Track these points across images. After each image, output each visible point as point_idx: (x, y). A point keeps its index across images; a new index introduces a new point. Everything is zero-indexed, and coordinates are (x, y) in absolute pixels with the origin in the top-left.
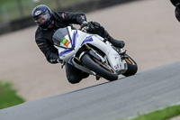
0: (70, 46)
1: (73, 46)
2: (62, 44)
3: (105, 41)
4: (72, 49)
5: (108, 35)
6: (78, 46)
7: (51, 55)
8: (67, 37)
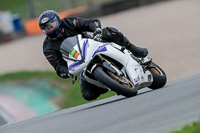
0: (79, 58)
1: (83, 58)
2: (71, 56)
3: (122, 50)
4: (82, 61)
5: (128, 42)
6: (89, 58)
7: (62, 69)
8: (76, 48)
